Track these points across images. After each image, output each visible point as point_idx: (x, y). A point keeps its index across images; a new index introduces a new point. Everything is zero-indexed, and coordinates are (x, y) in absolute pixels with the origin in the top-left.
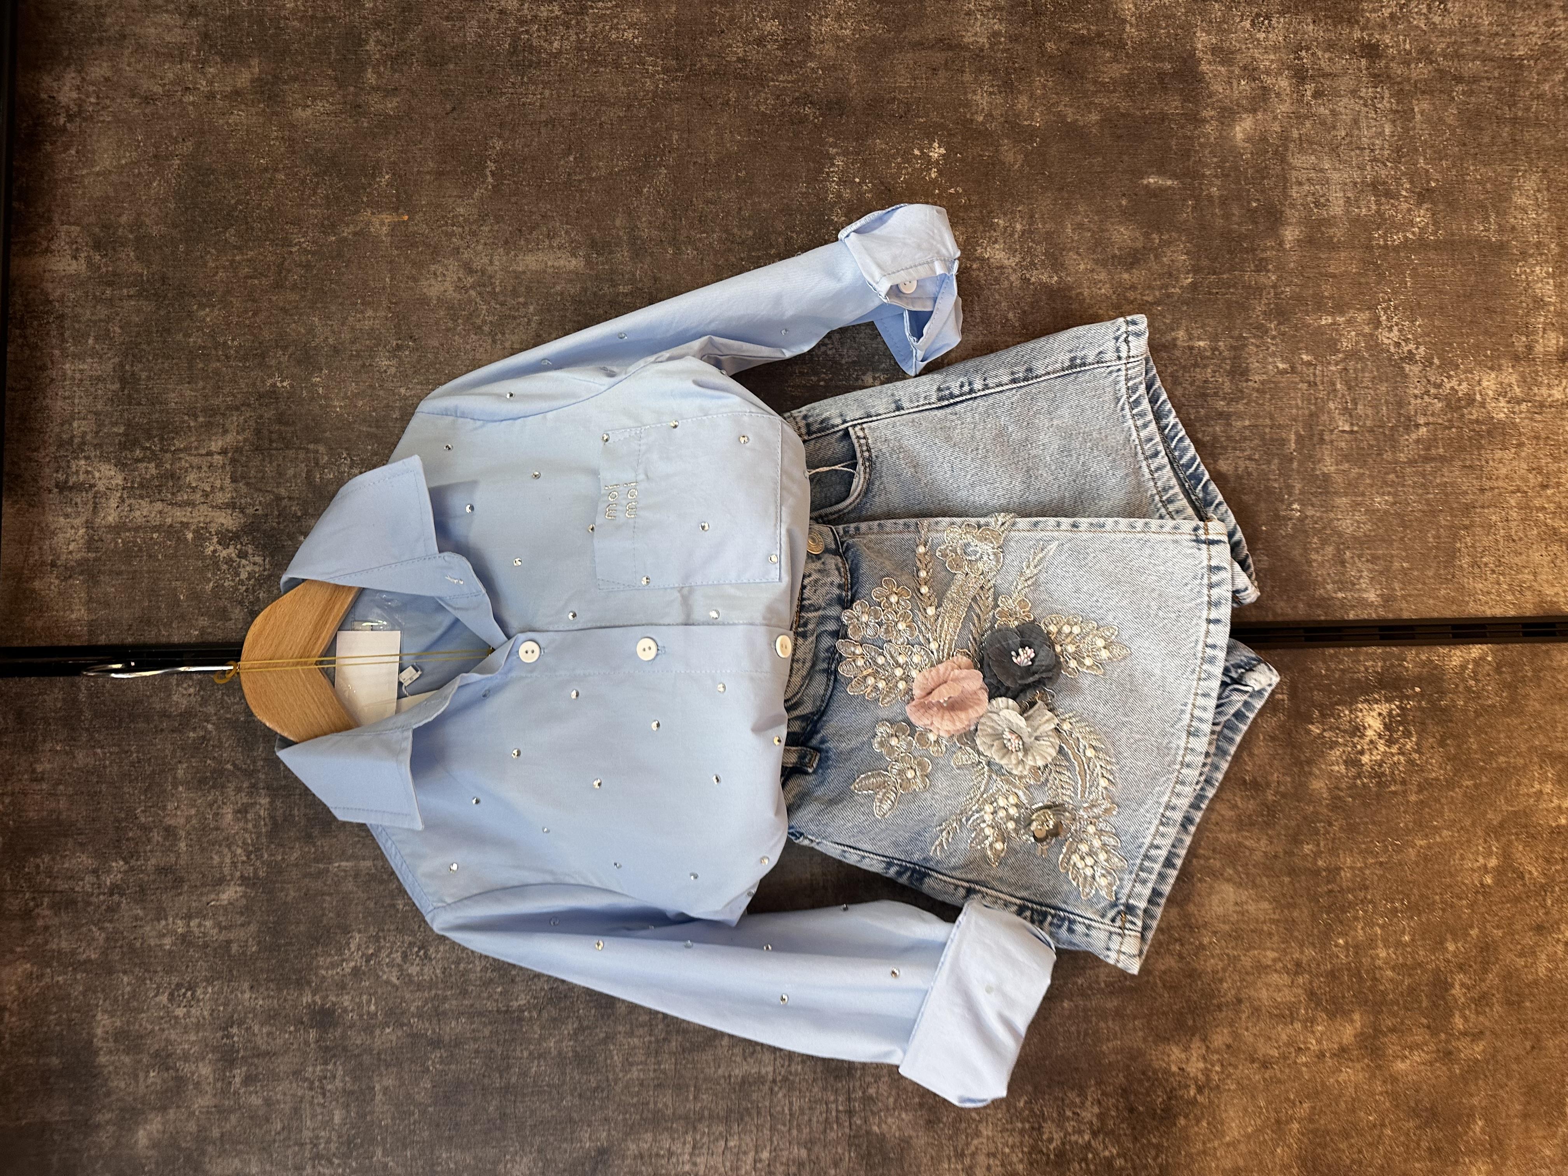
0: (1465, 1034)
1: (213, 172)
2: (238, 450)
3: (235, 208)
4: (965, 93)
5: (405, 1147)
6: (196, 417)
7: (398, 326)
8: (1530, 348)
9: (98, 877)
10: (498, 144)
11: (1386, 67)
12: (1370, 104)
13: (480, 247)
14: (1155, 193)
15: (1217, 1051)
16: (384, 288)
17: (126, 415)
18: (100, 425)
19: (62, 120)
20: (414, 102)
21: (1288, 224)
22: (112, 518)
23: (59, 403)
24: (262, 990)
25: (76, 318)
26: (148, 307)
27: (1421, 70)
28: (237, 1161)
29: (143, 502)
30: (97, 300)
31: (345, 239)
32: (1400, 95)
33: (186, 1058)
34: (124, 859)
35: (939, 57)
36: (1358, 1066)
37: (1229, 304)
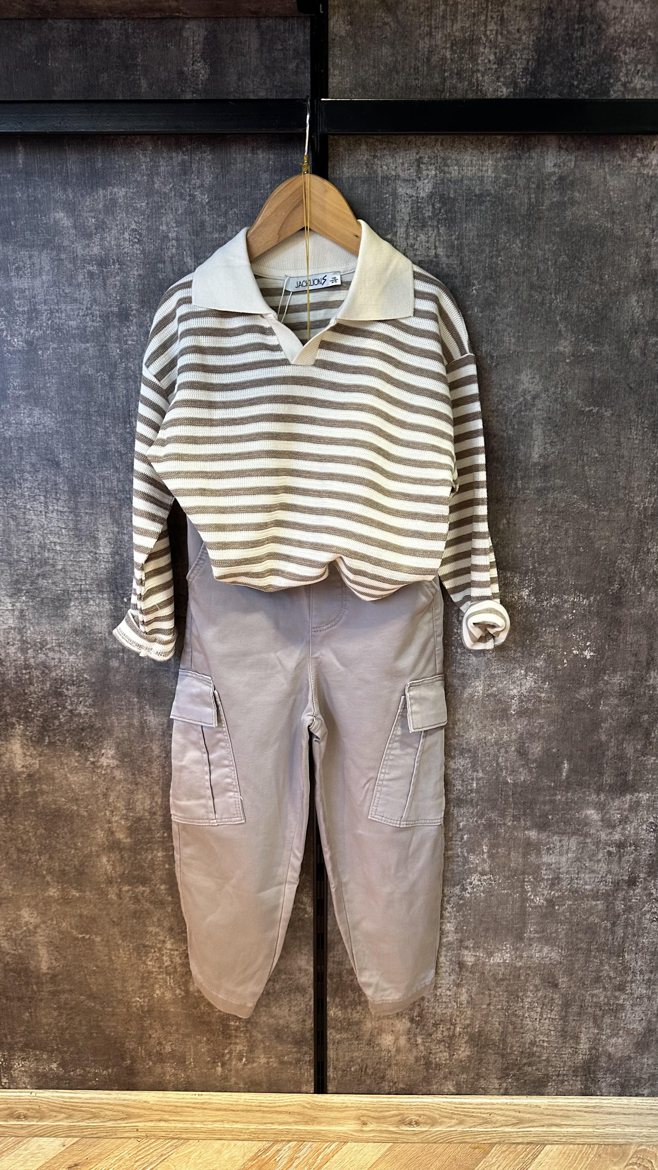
0: (120, 890)
1: (602, 247)
2: (437, 264)
3: (579, 260)
4: (621, 671)
5: (58, 360)
6: (458, 239)
7: (504, 357)
8: (467, 948)
9: (199, 187)
10: (608, 414)
11: (623, 889)
12: (603, 879)
13: (548, 403)
14: (559, 767)
15: (112, 772)
16: (527, 348)
17: (460, 198)
18: (455, 183)
19: (640, 155)
20: (636, 365)
21: (538, 834)
22: (401, 191)
23: (469, 158)
24: (139, 281)
25: (519, 167)
26: (523, 210)
27: (620, 906)
28: (49, 268)
29: (409, 209)
30: (529, 180)
31: (557, 326)
32: (606, 895)
33: (102, 239)
34: (209, 202)
35: (643, 657)
36: (104, 839)
37: (496, 800)
